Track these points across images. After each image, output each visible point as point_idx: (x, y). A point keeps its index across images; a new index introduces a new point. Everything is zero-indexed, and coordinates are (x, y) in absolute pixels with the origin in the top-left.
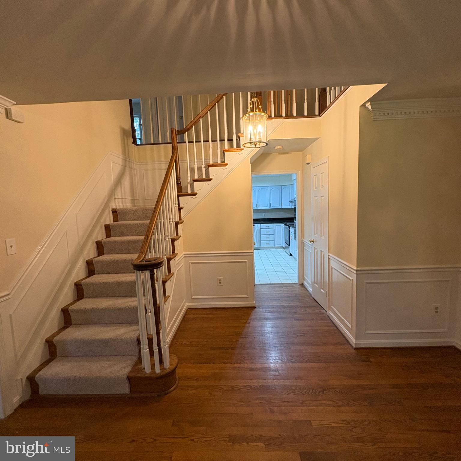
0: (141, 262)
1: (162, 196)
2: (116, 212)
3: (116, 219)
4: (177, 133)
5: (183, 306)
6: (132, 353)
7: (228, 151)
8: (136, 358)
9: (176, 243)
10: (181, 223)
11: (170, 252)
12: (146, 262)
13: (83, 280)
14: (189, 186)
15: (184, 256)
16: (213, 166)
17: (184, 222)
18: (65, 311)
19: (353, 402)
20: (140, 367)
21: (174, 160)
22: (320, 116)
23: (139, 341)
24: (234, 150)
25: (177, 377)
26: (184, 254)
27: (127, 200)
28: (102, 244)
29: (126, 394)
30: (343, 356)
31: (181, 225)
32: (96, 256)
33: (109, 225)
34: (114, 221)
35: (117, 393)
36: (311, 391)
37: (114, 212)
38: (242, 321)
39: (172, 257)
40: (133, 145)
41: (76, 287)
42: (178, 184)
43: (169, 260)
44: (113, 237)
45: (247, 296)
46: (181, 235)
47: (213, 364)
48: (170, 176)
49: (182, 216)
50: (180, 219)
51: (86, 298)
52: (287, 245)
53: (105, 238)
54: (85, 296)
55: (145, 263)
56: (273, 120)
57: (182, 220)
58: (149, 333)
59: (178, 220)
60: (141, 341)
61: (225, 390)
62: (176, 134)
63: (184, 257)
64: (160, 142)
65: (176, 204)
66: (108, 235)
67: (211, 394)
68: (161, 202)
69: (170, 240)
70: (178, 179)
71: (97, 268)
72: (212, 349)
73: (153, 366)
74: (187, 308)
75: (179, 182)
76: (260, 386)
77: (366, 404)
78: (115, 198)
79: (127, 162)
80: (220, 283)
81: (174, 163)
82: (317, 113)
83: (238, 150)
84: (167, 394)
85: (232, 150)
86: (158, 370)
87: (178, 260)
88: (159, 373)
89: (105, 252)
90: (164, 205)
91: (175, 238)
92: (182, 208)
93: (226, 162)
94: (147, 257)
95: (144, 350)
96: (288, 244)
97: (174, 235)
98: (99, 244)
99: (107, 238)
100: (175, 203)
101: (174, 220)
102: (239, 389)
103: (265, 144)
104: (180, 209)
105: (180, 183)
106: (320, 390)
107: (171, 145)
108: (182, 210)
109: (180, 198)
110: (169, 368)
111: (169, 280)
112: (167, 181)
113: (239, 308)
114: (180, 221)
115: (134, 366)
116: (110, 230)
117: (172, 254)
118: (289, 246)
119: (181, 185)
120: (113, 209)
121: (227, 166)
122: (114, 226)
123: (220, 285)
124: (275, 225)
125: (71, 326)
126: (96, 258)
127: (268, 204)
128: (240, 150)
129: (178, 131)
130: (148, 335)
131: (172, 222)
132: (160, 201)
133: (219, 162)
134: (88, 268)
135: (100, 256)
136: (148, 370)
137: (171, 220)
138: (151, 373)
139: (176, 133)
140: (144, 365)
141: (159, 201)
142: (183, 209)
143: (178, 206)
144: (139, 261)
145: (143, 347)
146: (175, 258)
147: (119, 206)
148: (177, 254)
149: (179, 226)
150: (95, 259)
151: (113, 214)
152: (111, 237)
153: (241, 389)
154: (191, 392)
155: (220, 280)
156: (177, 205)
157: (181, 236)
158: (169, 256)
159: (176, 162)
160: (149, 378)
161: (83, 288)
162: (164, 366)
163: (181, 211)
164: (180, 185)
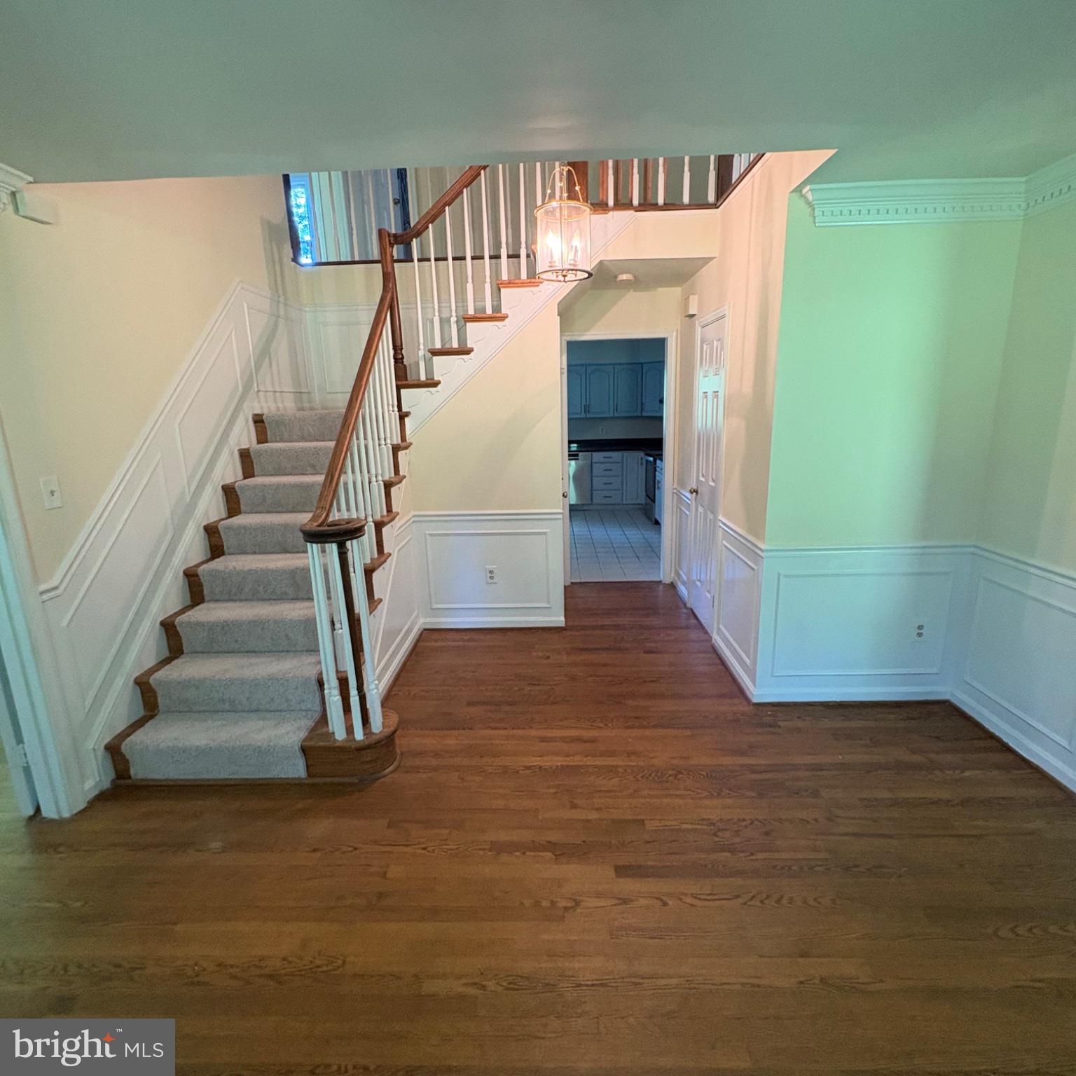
0: (319, 526)
1: (361, 387)
2: (262, 421)
3: (262, 438)
4: (392, 242)
5: (413, 624)
6: (309, 706)
7: (510, 284)
8: (317, 716)
9: (393, 490)
10: (406, 448)
11: (381, 511)
12: (329, 526)
13: (200, 566)
14: (422, 365)
15: (413, 519)
16: (474, 319)
17: (411, 446)
18: (169, 627)
19: (728, 791)
20: (324, 730)
21: (389, 304)
22: (718, 205)
23: (321, 684)
24: (522, 283)
25: (398, 751)
26: (414, 516)
27: (284, 394)
28: (236, 491)
29: (299, 778)
30: (728, 718)
31: (406, 451)
32: (224, 516)
33: (248, 449)
34: (259, 442)
35: (283, 776)
36: (653, 775)
37: (259, 420)
38: (534, 654)
39: (385, 520)
40: (293, 263)
41: (186, 580)
42: (398, 360)
43: (379, 526)
44: (258, 476)
45: (548, 606)
46: (406, 474)
47: (470, 729)
48: (378, 342)
49: (408, 432)
50: (403, 438)
51: (208, 601)
52: (649, 501)
53: (242, 478)
54: (206, 598)
55: (326, 528)
56: (611, 213)
57: (408, 441)
58: (341, 669)
59: (397, 440)
60: (325, 682)
61: (490, 773)
62: (390, 243)
63: (414, 522)
64: (357, 259)
65: (393, 407)
66: (248, 472)
67: (462, 779)
68: (359, 401)
69: (382, 483)
70: (397, 348)
71: (228, 541)
72: (470, 704)
73: (350, 729)
74: (422, 629)
75: (401, 356)
76: (557, 766)
77: (753, 794)
78: (259, 391)
79: (281, 306)
80: (492, 578)
81: (387, 313)
82: (711, 198)
83: (530, 282)
84: (380, 778)
85: (517, 283)
86: (359, 734)
87: (400, 528)
88: (362, 740)
89: (243, 507)
90: (365, 408)
91: (392, 480)
92: (407, 414)
93: (504, 311)
94: (331, 519)
95: (332, 698)
96: (652, 497)
97: (389, 474)
98: (230, 493)
99: (245, 478)
100: (391, 403)
101: (389, 441)
102: (517, 772)
103: (587, 275)
104: (403, 416)
105: (403, 358)
106: (670, 772)
107: (379, 265)
108: (407, 420)
109: (403, 391)
110: (380, 732)
111: (381, 568)
112: (372, 355)
113: (530, 629)
114: (404, 444)
115: (313, 730)
116: (252, 462)
117: (385, 513)
118: (654, 502)
119: (405, 363)
120: (256, 415)
121: (506, 320)
122: (259, 453)
123: (492, 581)
124: (626, 454)
125: (182, 656)
126: (226, 521)
127: (612, 406)
128: (534, 283)
129: (395, 235)
130: (337, 671)
131: (385, 445)
132: (357, 399)
133: (489, 311)
134: (210, 541)
135: (232, 517)
136: (340, 735)
137: (383, 442)
138: (346, 740)
139: (390, 241)
140: (333, 727)
141: (354, 398)
142: (410, 416)
143: (398, 411)
144: (316, 524)
145: (330, 693)
146: (392, 523)
147: (269, 407)
148: (398, 514)
149: (401, 454)
150: (222, 522)
151: (256, 427)
152: (253, 476)
153: (521, 772)
154: (425, 775)
155: (491, 572)
156: (396, 409)
157: (404, 477)
158: (378, 517)
159: (391, 308)
160: (342, 749)
161: (202, 580)
162: (371, 729)
163: (404, 422)
164: (403, 362)
